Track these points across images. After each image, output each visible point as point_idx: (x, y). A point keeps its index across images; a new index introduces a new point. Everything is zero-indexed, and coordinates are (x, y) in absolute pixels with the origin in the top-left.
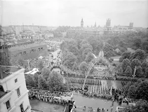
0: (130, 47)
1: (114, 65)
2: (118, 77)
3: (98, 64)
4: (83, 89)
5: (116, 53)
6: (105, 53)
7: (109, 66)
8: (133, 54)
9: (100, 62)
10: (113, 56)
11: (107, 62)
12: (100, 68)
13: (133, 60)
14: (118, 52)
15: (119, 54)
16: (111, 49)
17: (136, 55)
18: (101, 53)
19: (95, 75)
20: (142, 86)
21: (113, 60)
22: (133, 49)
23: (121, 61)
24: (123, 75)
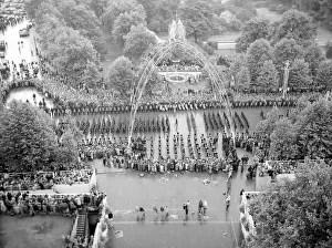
0: (266, 6)
1: (222, 61)
2: (237, 97)
3: (170, 63)
4: (129, 151)
5: (223, 24)
6: (188, 26)
7: (206, 66)
8: (277, 24)
9: (176, 56)
10: (217, 33)
11: (198, 53)
12: (176, 74)
13: (278, 44)
14: (228, 21)
15: (233, 28)
16: (205, 15)
17: (286, 28)
18: (177, 28)
19: (164, 98)
20: (310, 121)
21: (216, 47)
22: (273, 10)
23: (241, 49)
24: (252, 92)
